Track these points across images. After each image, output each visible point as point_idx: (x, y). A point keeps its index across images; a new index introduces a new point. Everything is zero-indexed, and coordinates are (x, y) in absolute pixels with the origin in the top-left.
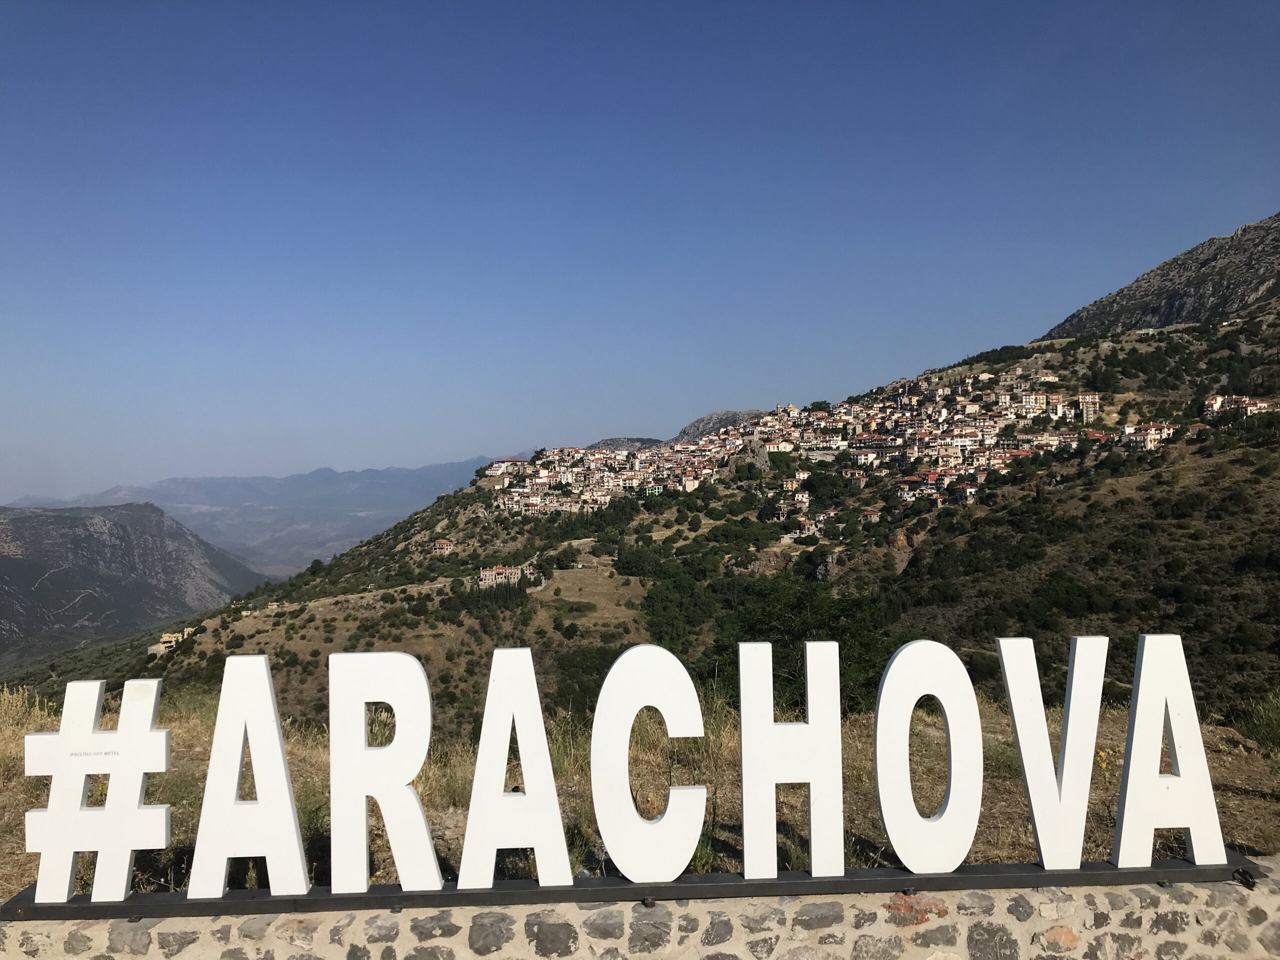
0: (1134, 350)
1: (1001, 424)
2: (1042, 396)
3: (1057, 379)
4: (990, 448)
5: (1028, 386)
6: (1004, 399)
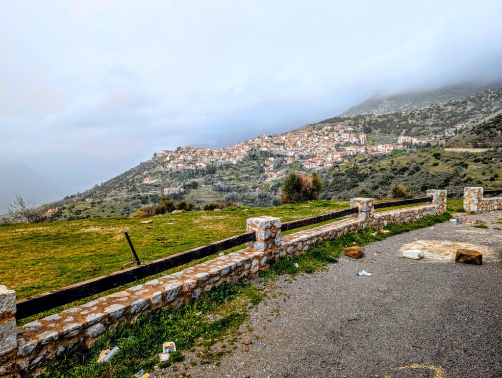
0: (376, 120)
1: (336, 143)
2: (348, 135)
3: (352, 129)
4: (333, 151)
5: (344, 131)
6: (336, 135)
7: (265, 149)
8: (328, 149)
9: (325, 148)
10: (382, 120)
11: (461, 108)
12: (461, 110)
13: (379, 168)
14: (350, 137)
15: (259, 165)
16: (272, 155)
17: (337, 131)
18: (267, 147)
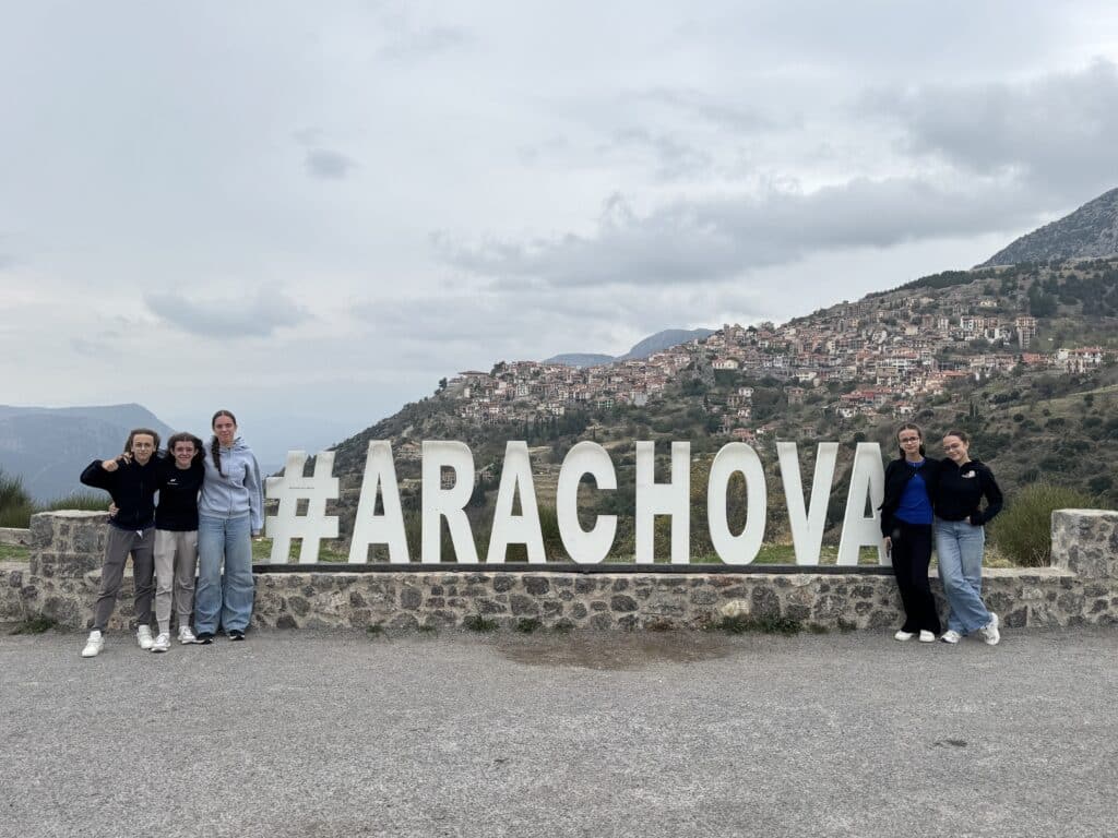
0: (1073, 277)
1: (939, 346)
2: (980, 321)
3: (995, 304)
4: (927, 369)
5: (967, 311)
6: (944, 322)
7: (731, 365)
8: (913, 362)
9: (905, 360)
10: (1091, 276)
13: (1045, 420)
14: (985, 327)
15: (709, 409)
16: (749, 383)
17: (948, 312)
18: (735, 360)
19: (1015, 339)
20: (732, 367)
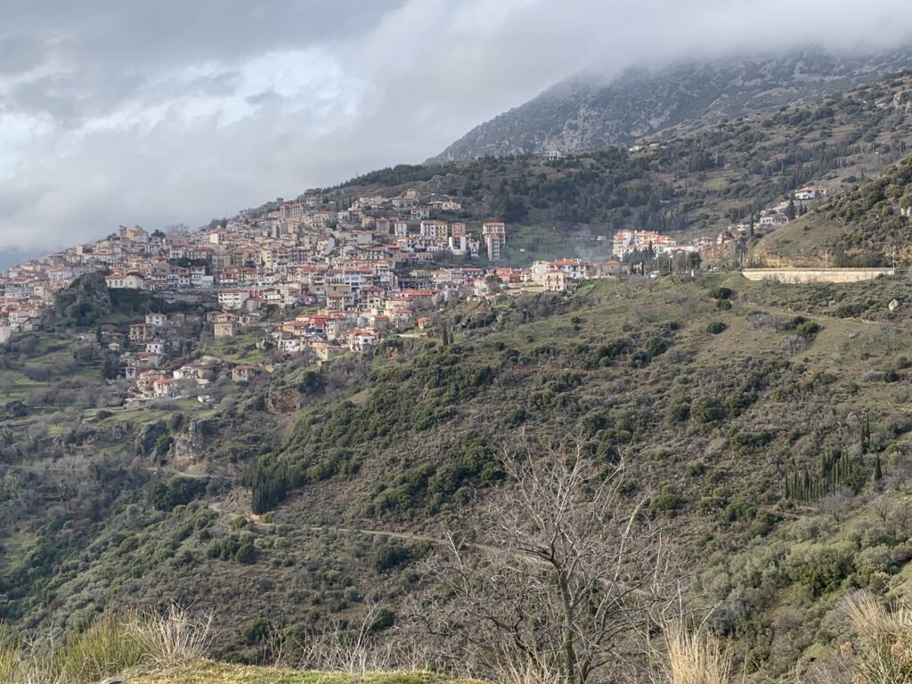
0: (543, 176)
1: (398, 257)
2: (444, 227)
3: (459, 206)
4: (386, 287)
5: (428, 214)
6: (401, 228)
7: (131, 283)
8: (369, 279)
9: (359, 276)
11: (817, 134)
12: (815, 140)
14: (450, 235)
15: (104, 345)
16: (160, 307)
17: (405, 215)
18: (138, 275)
19: (483, 250)
20: (134, 286)
